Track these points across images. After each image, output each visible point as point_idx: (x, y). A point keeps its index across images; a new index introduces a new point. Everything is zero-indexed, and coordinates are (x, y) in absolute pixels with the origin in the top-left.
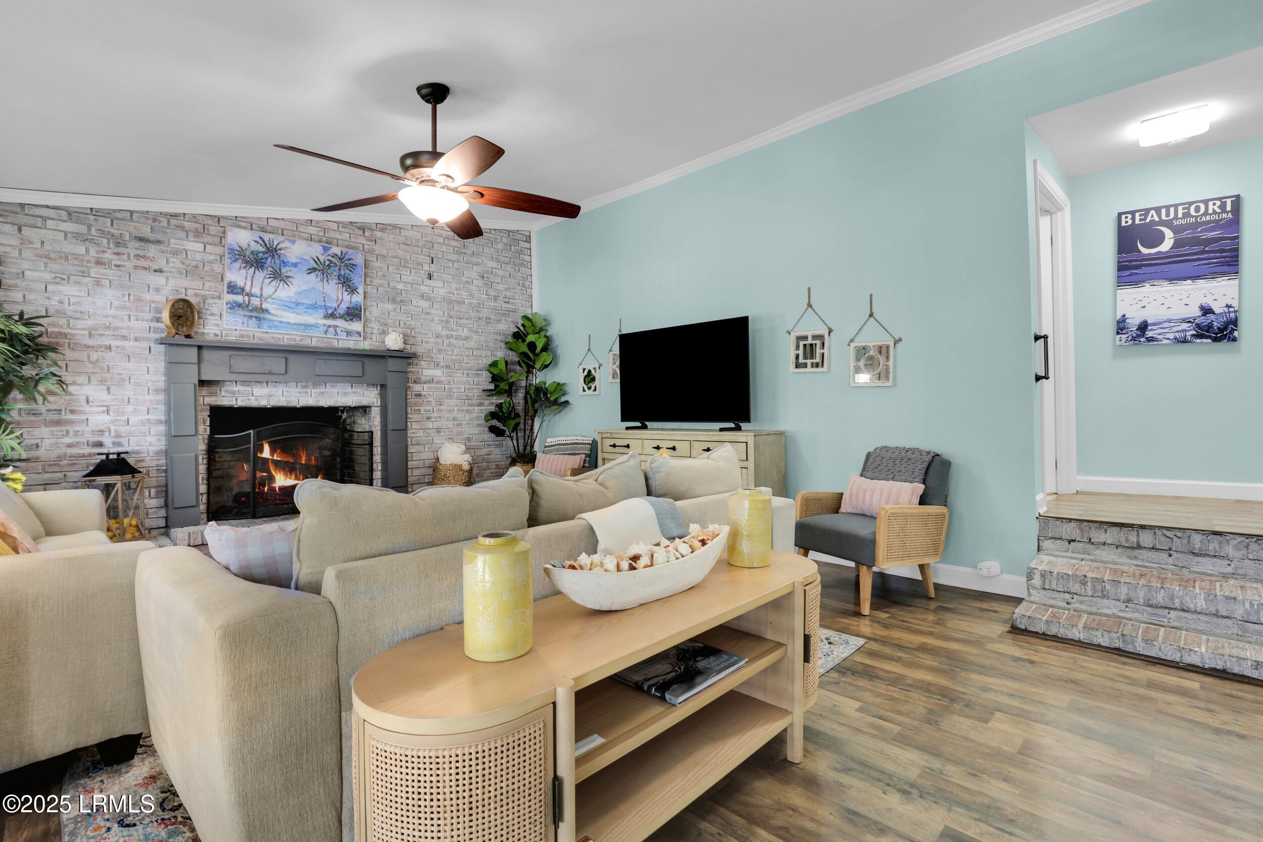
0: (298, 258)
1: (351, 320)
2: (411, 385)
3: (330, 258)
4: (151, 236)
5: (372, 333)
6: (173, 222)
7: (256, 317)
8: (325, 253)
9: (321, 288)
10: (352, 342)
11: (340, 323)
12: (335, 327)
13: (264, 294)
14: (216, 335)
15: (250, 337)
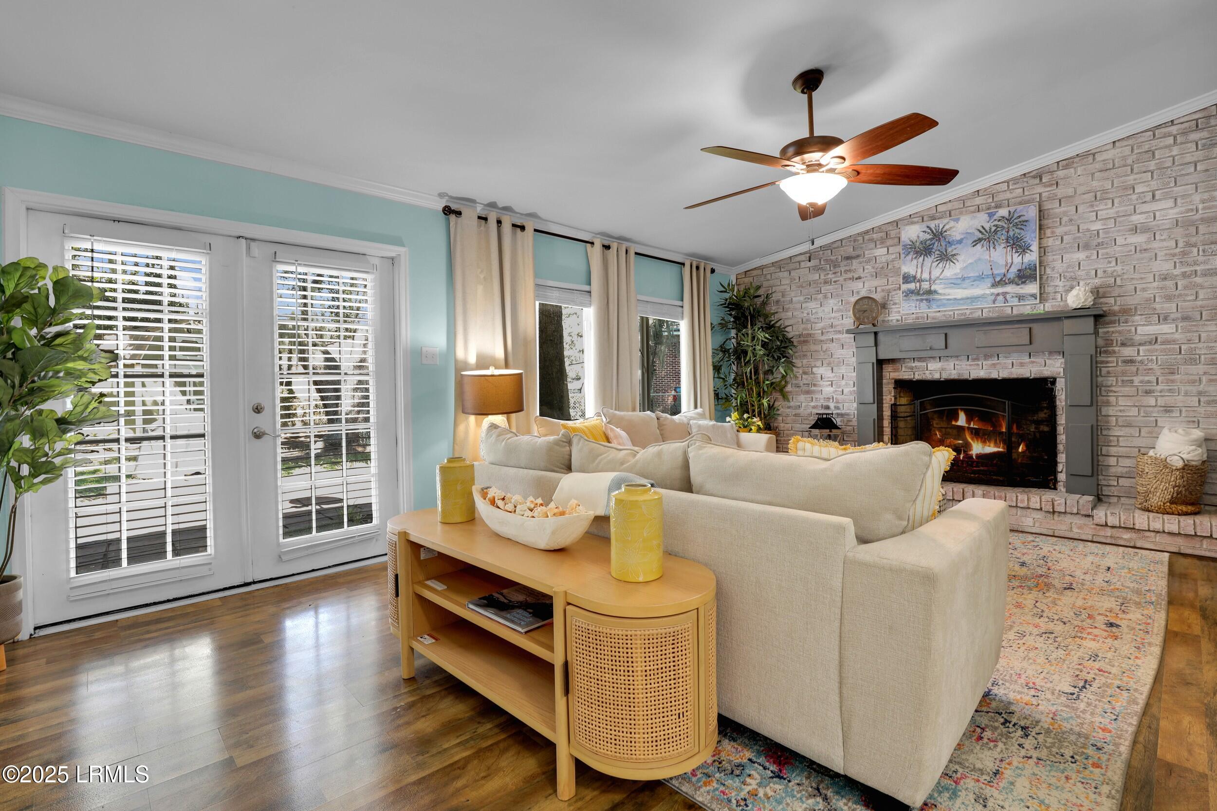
0: (963, 234)
1: (1023, 283)
2: (1116, 349)
3: (996, 223)
4: (854, 254)
5: (1056, 292)
6: (866, 237)
7: (926, 300)
8: (990, 219)
9: (988, 257)
10: (1029, 307)
11: (1010, 289)
12: (1004, 294)
13: (933, 277)
14: (898, 321)
15: (924, 318)
